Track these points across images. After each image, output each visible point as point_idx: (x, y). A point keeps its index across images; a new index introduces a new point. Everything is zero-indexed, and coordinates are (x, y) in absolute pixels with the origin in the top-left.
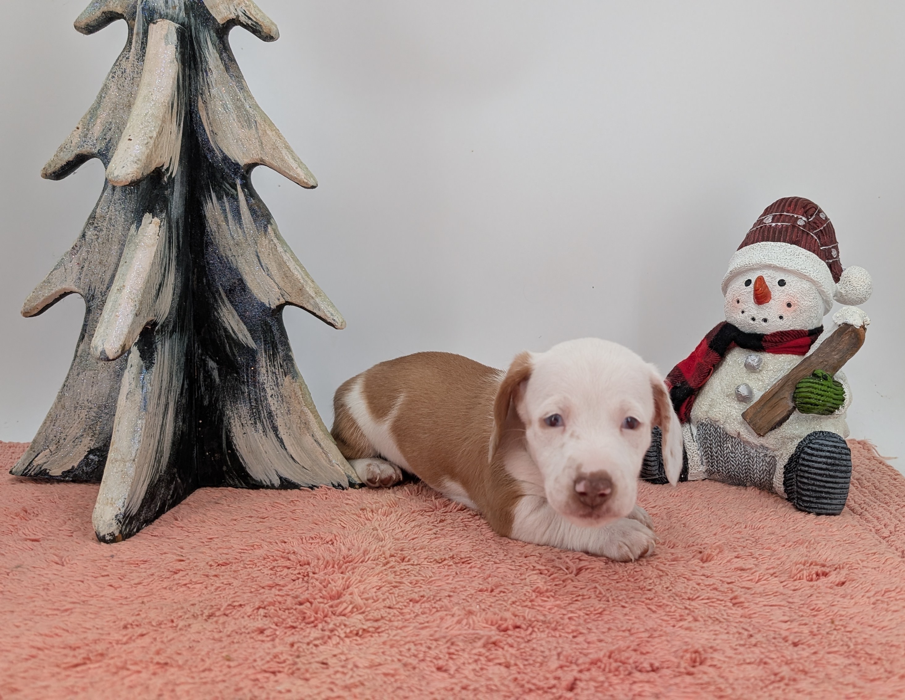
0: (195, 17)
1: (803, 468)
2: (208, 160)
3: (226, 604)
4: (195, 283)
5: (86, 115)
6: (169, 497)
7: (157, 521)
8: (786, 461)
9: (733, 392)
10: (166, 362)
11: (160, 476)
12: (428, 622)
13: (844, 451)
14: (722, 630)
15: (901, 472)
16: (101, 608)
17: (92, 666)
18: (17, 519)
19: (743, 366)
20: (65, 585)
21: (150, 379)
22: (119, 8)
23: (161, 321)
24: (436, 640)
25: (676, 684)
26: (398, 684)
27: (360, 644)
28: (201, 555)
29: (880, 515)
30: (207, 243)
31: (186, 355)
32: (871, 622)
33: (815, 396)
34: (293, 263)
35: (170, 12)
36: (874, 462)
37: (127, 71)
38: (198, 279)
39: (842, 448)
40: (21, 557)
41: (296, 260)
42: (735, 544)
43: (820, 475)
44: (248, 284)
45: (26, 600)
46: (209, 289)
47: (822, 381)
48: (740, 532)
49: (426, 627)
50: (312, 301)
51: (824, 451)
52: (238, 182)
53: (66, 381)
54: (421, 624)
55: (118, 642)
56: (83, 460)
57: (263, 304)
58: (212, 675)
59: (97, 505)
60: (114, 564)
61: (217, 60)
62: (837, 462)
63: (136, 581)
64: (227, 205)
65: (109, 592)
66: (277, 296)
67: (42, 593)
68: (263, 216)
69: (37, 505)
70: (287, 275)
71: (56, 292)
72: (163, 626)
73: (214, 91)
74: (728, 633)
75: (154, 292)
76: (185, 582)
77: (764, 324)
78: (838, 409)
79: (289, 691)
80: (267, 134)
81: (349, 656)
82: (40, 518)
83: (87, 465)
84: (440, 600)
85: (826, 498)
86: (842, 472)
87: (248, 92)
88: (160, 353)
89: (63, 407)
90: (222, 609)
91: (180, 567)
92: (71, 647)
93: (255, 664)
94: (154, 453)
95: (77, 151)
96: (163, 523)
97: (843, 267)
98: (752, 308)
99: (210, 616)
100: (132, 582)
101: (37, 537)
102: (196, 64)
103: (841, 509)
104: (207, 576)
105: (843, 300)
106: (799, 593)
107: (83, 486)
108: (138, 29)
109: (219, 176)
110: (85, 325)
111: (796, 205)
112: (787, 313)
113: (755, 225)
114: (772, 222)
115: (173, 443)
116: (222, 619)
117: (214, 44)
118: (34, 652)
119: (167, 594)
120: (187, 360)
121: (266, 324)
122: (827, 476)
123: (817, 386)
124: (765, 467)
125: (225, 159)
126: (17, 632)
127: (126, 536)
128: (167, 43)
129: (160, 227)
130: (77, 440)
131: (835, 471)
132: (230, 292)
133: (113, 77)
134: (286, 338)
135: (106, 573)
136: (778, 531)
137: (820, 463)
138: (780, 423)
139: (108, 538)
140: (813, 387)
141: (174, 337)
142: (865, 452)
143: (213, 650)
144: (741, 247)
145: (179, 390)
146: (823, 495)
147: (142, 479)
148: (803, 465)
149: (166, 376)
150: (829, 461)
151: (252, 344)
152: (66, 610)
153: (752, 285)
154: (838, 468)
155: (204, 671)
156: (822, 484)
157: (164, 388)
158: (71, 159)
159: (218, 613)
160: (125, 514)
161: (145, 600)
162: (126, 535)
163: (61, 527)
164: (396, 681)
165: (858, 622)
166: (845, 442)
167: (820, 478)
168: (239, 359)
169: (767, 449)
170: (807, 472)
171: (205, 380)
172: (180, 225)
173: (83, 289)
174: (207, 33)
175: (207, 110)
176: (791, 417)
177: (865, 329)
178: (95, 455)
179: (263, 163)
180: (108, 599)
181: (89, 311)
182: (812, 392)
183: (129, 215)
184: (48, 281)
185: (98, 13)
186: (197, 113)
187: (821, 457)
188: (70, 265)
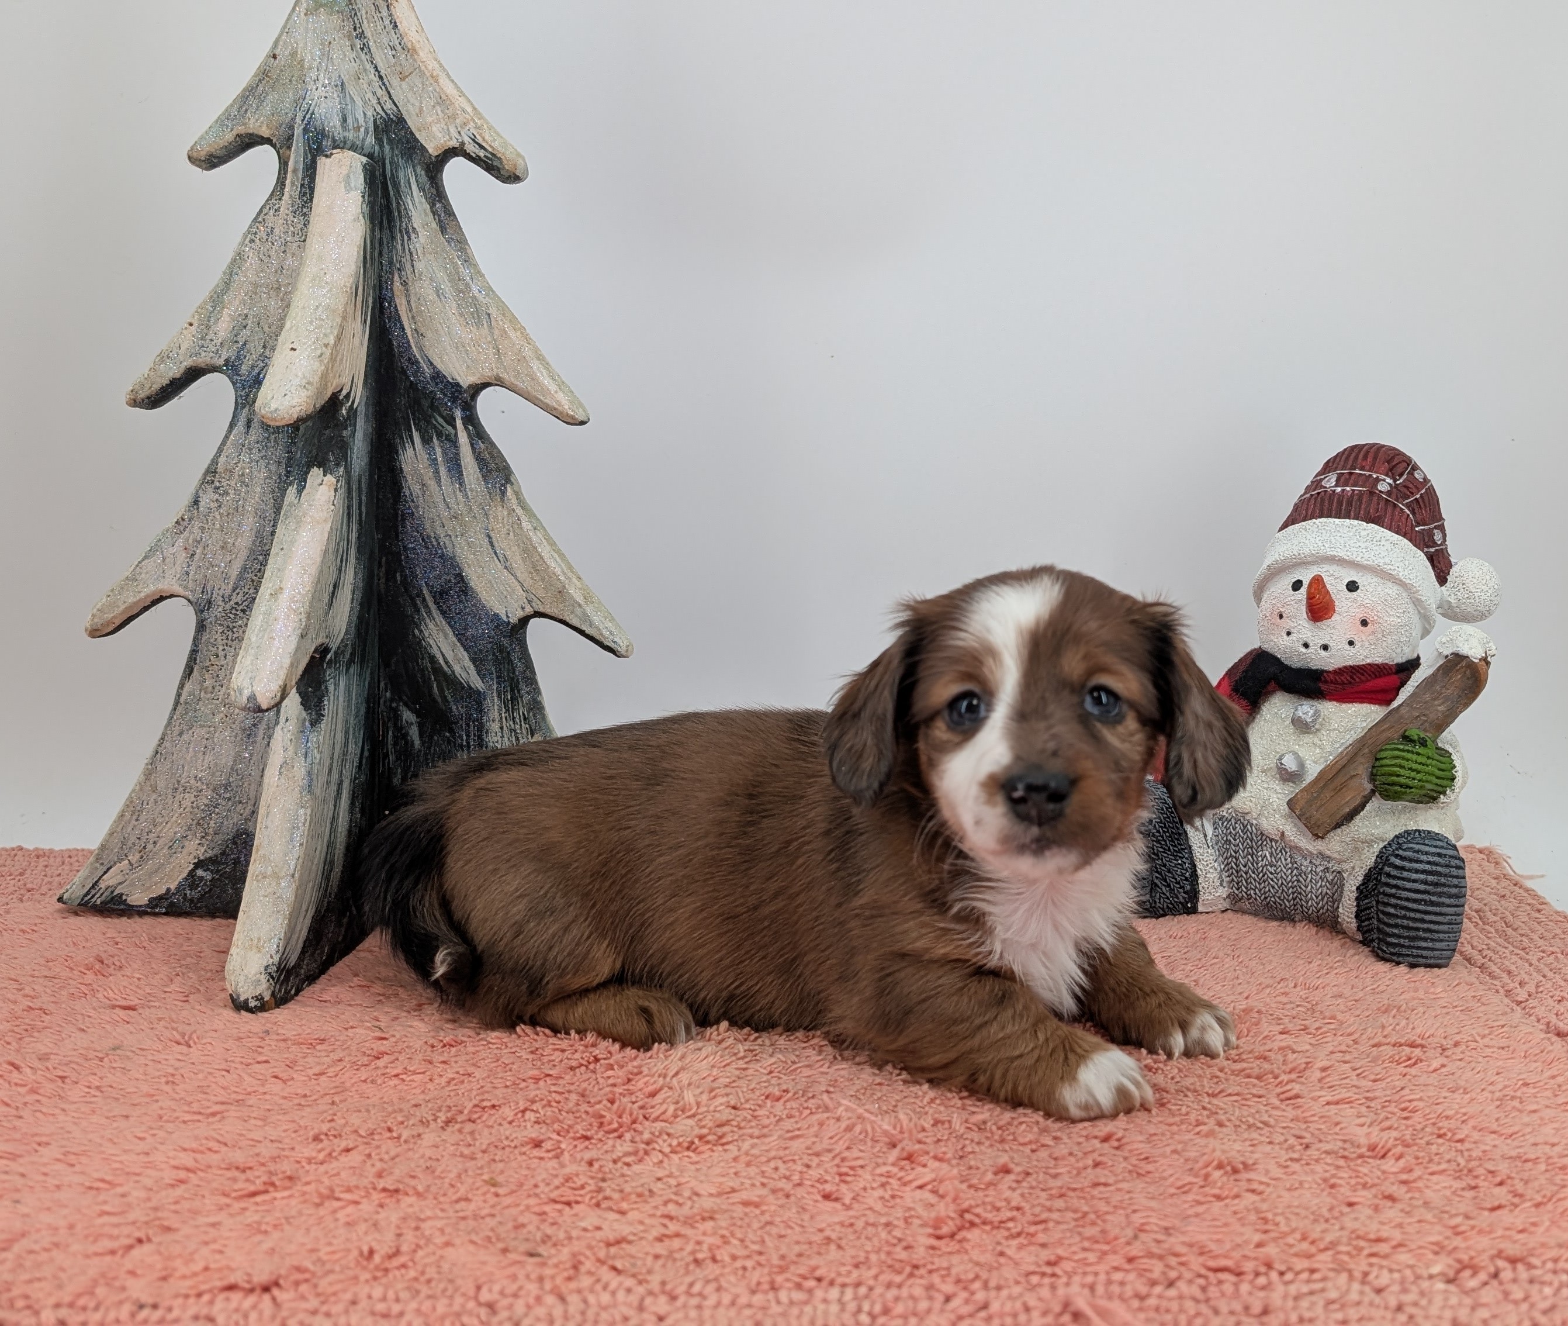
0: (391, 142)
1: (1388, 890)
2: (406, 375)
3: (471, 1105)
4: (383, 581)
5: (205, 303)
6: (341, 939)
7: (323, 978)
8: (1361, 878)
9: (1273, 765)
10: (340, 712)
11: (329, 904)
12: (799, 1130)
13: (1454, 862)
14: (1263, 1139)
15: (1548, 899)
16: (269, 1111)
17: (278, 1195)
18: (90, 977)
19: (1288, 722)
20: (200, 1076)
22: (264, 128)
23: (334, 646)
24: (817, 1154)
25: (1197, 1215)
26: (767, 1217)
27: (697, 1163)
28: (412, 1030)
29: (1513, 968)
30: (403, 515)
31: (368, 701)
32: (1494, 1126)
33: (1407, 773)
34: (548, 548)
35: (350, 135)
36: (1505, 883)
37: (277, 231)
38: (387, 573)
39: (1451, 857)
40: (114, 1034)
41: (552, 544)
42: (1279, 1013)
43: (1415, 901)
44: (472, 584)
45: (144, 1100)
46: (406, 590)
47: (1418, 749)
48: (1286, 994)
49: (798, 1137)
50: (578, 611)
51: (1421, 862)
52: (458, 414)
53: (159, 745)
54: (788, 1131)
55: (310, 1161)
56: (186, 879)
57: (496, 615)
58: (472, 1206)
59: (233, 950)
60: (273, 1043)
61: (426, 215)
63: (316, 1070)
65: (276, 1087)
66: (520, 602)
67: (168, 1088)
68: (498, 470)
69: (116, 952)
70: (538, 567)
71: (147, 597)
72: (376, 1137)
73: (420, 266)
74: (1270, 1143)
75: (326, 598)
76: (395, 1072)
77: (1323, 653)
78: (1444, 793)
79: (599, 1228)
80: (508, 337)
81: (683, 1180)
82: (127, 972)
84: (813, 1097)
85: (1425, 940)
86: (1451, 896)
87: (476, 265)
88: (332, 698)
89: (154, 790)
90: (466, 1112)
91: (382, 1049)
92: (237, 1168)
93: (538, 1191)
94: (321, 865)
95: (189, 363)
96: (334, 982)
97: (1453, 560)
98: (1304, 628)
99: (448, 1122)
100: (310, 1072)
101: (132, 1003)
102: (391, 220)
103: (1450, 958)
104: (430, 1062)
105: (1453, 613)
106: (1383, 1084)
107: (184, 921)
108: (296, 162)
109: (425, 403)
110: (194, 652)
111: (1375, 458)
112: (1362, 636)
113: (1308, 489)
114: (1337, 485)
116: (469, 1127)
117: (421, 189)
118: (182, 1175)
120: (368, 708)
121: (501, 648)
122: (1426, 903)
123: (1409, 756)
124: (1325, 890)
125: (438, 376)
126: (142, 1146)
127: (280, 1000)
128: (348, 188)
129: (336, 490)
130: (175, 844)
131: (1440, 895)
132: (441, 595)
133: (252, 241)
134: (533, 672)
135: (264, 1058)
136: (1347, 992)
137: (1414, 881)
138: (1350, 817)
139: (252, 1004)
140: (1403, 758)
141: (351, 671)
142: (1490, 867)
143: (466, 1171)
144: (1285, 526)
145: (357, 760)
146: (1422, 934)
147: (304, 907)
148: (1387, 885)
149: (340, 736)
150: (1430, 878)
151: (476, 682)
153: (1303, 590)
154: (1445, 890)
155: (457, 1201)
156: (1418, 916)
157: (336, 755)
158: (178, 376)
159: (460, 1118)
160: (280, 964)
161: (337, 1099)
162: (281, 998)
163: (166, 987)
164: (763, 1213)
165: (1474, 1128)
166: (1455, 847)
167: (1415, 906)
168: (454, 708)
169: (1329, 859)
170: (1393, 896)
171: (395, 744)
172: (363, 485)
173: (193, 591)
174: (410, 171)
175: (407, 296)
176: (1368, 807)
177: (1488, 663)
178: (207, 870)
179: (499, 382)
180: (276, 1098)
181: (201, 627)
182: (1401, 767)
183: (274, 468)
184: (133, 578)
185: (229, 137)
186: (391, 301)
187: (1417, 871)
188: (172, 550)
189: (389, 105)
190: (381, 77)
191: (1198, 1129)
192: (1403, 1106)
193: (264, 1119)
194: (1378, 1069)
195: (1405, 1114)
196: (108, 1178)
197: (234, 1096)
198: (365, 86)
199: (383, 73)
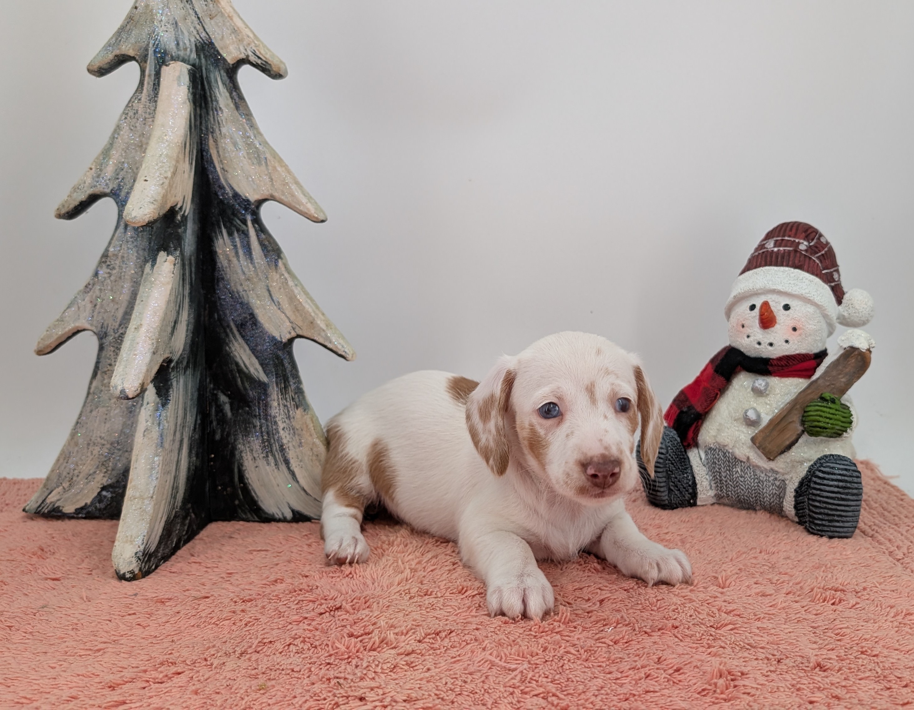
0: (205, 56)
1: (815, 492)
2: (217, 195)
3: (257, 642)
4: (207, 319)
5: (98, 156)
6: (184, 533)
7: (173, 558)
8: (797, 484)
9: (741, 416)
10: (181, 398)
11: (176, 512)
12: (459, 655)
13: (855, 474)
14: (752, 657)
15: (906, 492)
16: (133, 647)
18: (35, 559)
19: (749, 390)
20: (93, 624)
21: (166, 416)
22: (131, 51)
23: (175, 358)
24: (471, 674)
27: (395, 679)
28: (224, 591)
29: (891, 537)
30: (218, 278)
31: (199, 390)
33: (824, 420)
34: (304, 296)
35: (182, 53)
36: (879, 482)
37: (140, 112)
38: (209, 314)
39: (854, 471)
40: (44, 597)
41: (306, 294)
42: (752, 570)
43: (831, 498)
44: (259, 319)
45: (57, 641)
46: (221, 324)
47: (830, 405)
48: (755, 558)
49: (458, 661)
50: (323, 334)
51: (835, 474)
52: (249, 218)
53: (79, 418)
54: (453, 658)
56: (96, 497)
57: (274, 338)
59: (116, 543)
60: (139, 601)
61: (227, 99)
62: (848, 485)
63: (164, 619)
64: (237, 240)
65: (138, 631)
66: (289, 329)
67: (72, 633)
68: (273, 250)
69: (53, 543)
70: (298, 308)
71: (69, 331)
72: (197, 665)
73: (224, 130)
74: (757, 659)
75: (169, 329)
77: (770, 348)
78: (846, 431)
80: (277, 170)
82: (57, 556)
83: (100, 501)
85: (838, 521)
86: (853, 495)
87: (257, 129)
88: (175, 389)
89: (76, 444)
90: (254, 646)
93: (294, 701)
94: (170, 490)
95: (90, 191)
96: (180, 559)
97: (845, 290)
98: (758, 333)
99: (241, 654)
100: (160, 621)
101: (58, 576)
102: (206, 103)
103: (853, 532)
104: (234, 612)
105: (846, 323)
106: (822, 617)
108: (150, 70)
109: (229, 212)
110: (98, 363)
111: (797, 230)
112: (793, 337)
113: (757, 250)
114: (775, 247)
115: (188, 479)
116: (255, 656)
117: (224, 84)
119: (196, 632)
120: (199, 394)
121: (278, 357)
122: (839, 499)
123: (825, 409)
124: (774, 491)
125: (236, 195)
127: (145, 573)
128: (180, 84)
129: (175, 265)
130: (90, 476)
131: (847, 494)
132: (241, 326)
133: (125, 118)
134: (297, 371)
135: (133, 612)
136: (793, 555)
137: (831, 486)
138: (790, 447)
139: (128, 576)
140: (821, 411)
141: (188, 372)
142: (868, 473)
144: (743, 272)
145: (192, 425)
146: (836, 518)
147: (160, 516)
148: (815, 489)
149: (181, 413)
150: (841, 484)
151: (263, 377)
152: (99, 650)
153: (757, 310)
154: (850, 491)
156: (834, 507)
157: (179, 423)
158: (83, 199)
159: (250, 651)
160: (144, 551)
161: (175, 638)
162: (146, 571)
163: (79, 565)
166: (855, 465)
167: (831, 501)
168: (251, 393)
169: (777, 472)
170: (819, 495)
171: (216, 415)
172: (193, 262)
173: (96, 327)
174: (217, 73)
175: (217, 148)
176: (800, 441)
177: (870, 352)
178: (107, 492)
179: (272, 198)
180: (138, 638)
181: (101, 348)
182: (821, 416)
183: (141, 252)
184: (61, 320)
185: (111, 56)
186: (208, 151)
187: (833, 480)
188: (83, 303)
189: (203, 35)
190: (199, 18)
191: (709, 650)
192: (837, 632)
193: (130, 653)
194: (818, 607)
195: (839, 638)
196: (28, 696)
197: (112, 637)
198: (190, 24)
199: (200, 16)
